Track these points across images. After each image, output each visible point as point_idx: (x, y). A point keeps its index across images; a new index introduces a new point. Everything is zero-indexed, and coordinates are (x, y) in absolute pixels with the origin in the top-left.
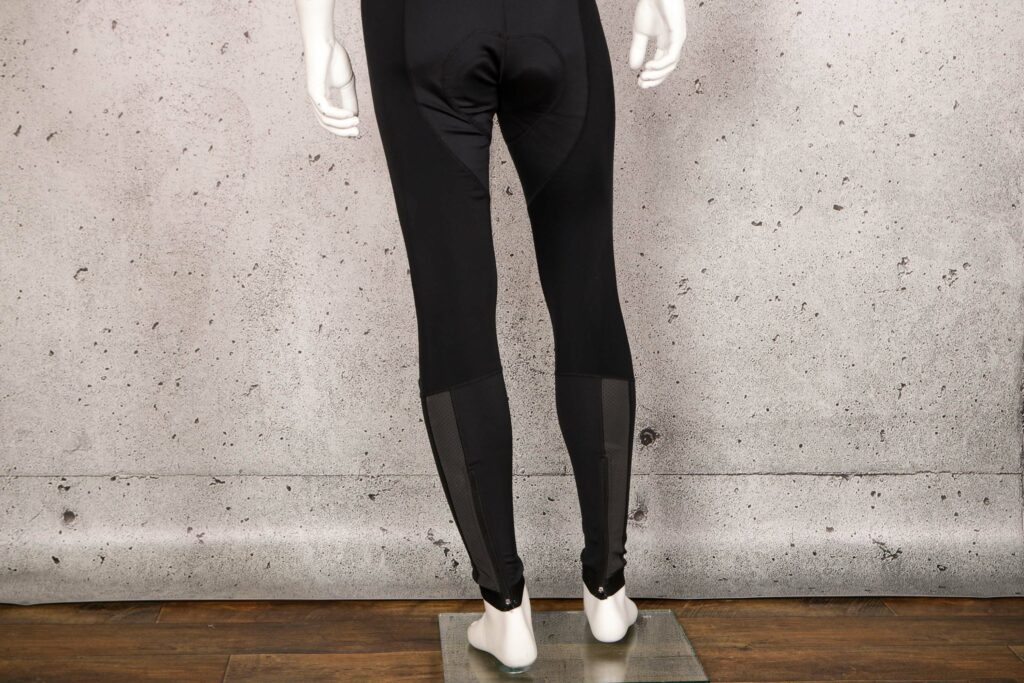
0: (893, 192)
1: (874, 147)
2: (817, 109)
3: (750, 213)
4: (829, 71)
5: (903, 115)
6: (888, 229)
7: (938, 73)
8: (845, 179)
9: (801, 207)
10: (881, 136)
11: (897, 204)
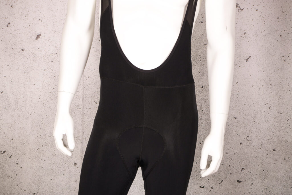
0: (265, 175)
1: (256, 155)
2: (230, 137)
3: (199, 182)
4: (236, 120)
5: (270, 141)
6: (263, 192)
7: (286, 122)
8: (243, 169)
9: (222, 181)
10: (259, 150)
11: (267, 181)
